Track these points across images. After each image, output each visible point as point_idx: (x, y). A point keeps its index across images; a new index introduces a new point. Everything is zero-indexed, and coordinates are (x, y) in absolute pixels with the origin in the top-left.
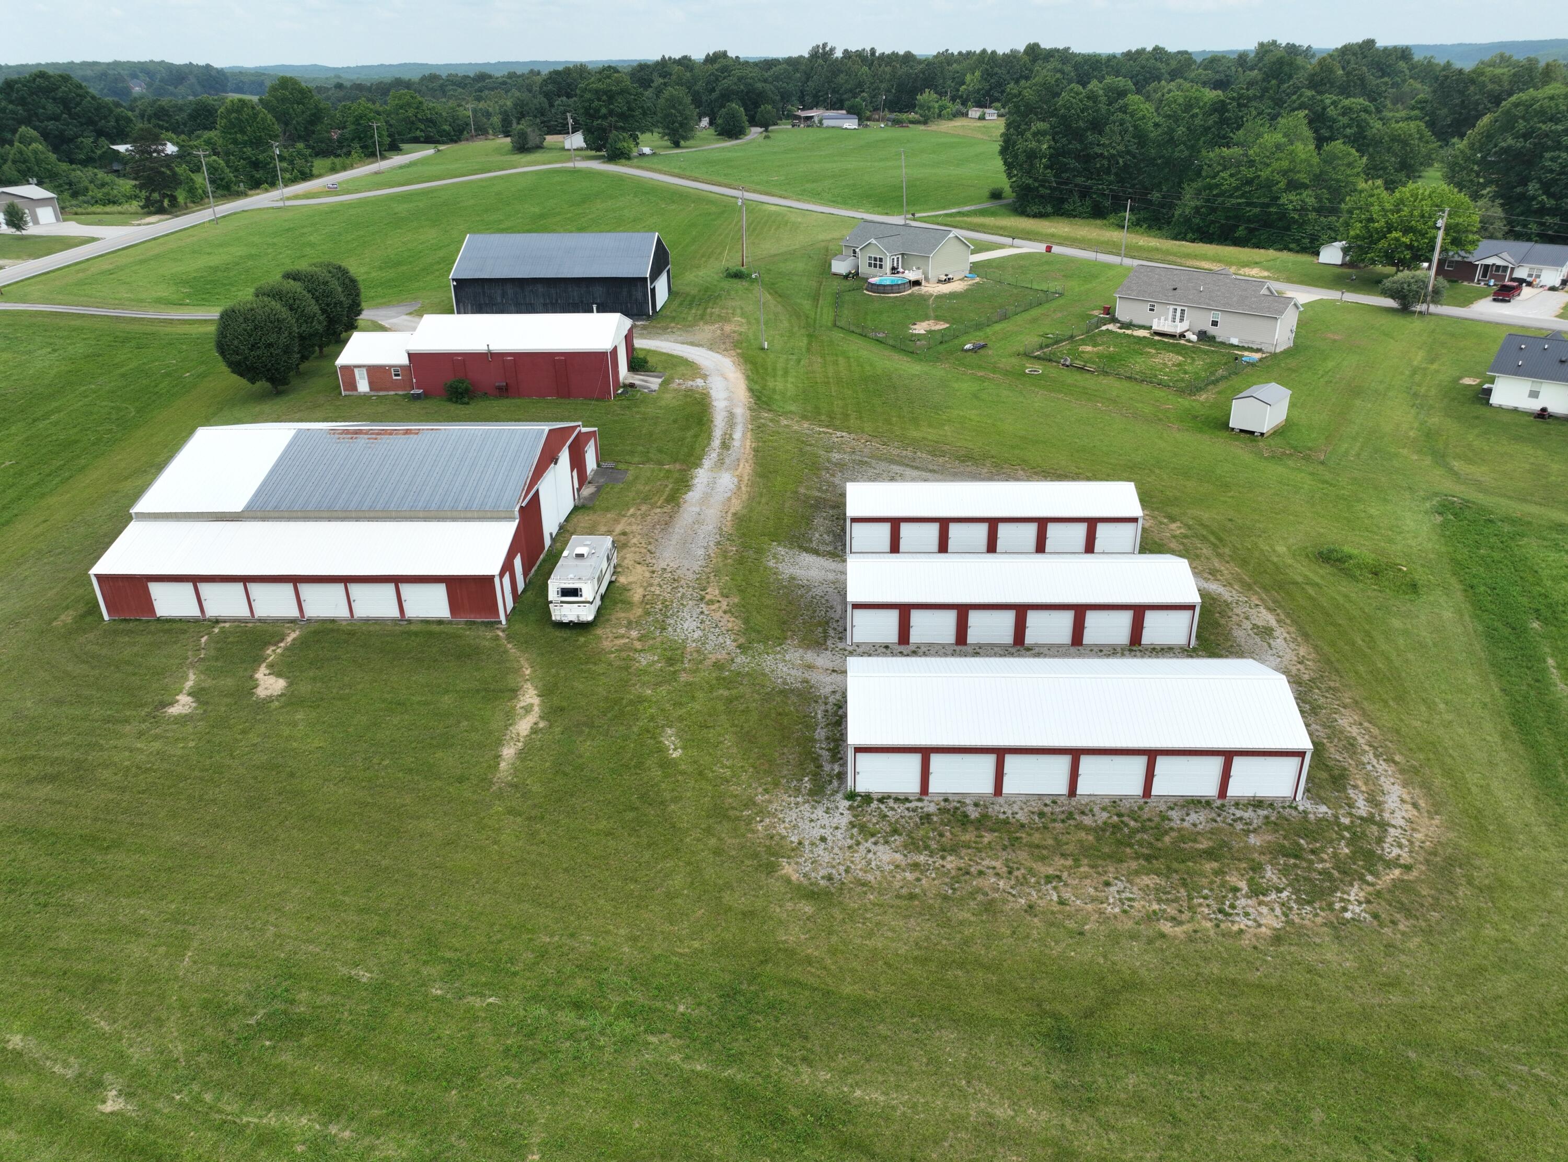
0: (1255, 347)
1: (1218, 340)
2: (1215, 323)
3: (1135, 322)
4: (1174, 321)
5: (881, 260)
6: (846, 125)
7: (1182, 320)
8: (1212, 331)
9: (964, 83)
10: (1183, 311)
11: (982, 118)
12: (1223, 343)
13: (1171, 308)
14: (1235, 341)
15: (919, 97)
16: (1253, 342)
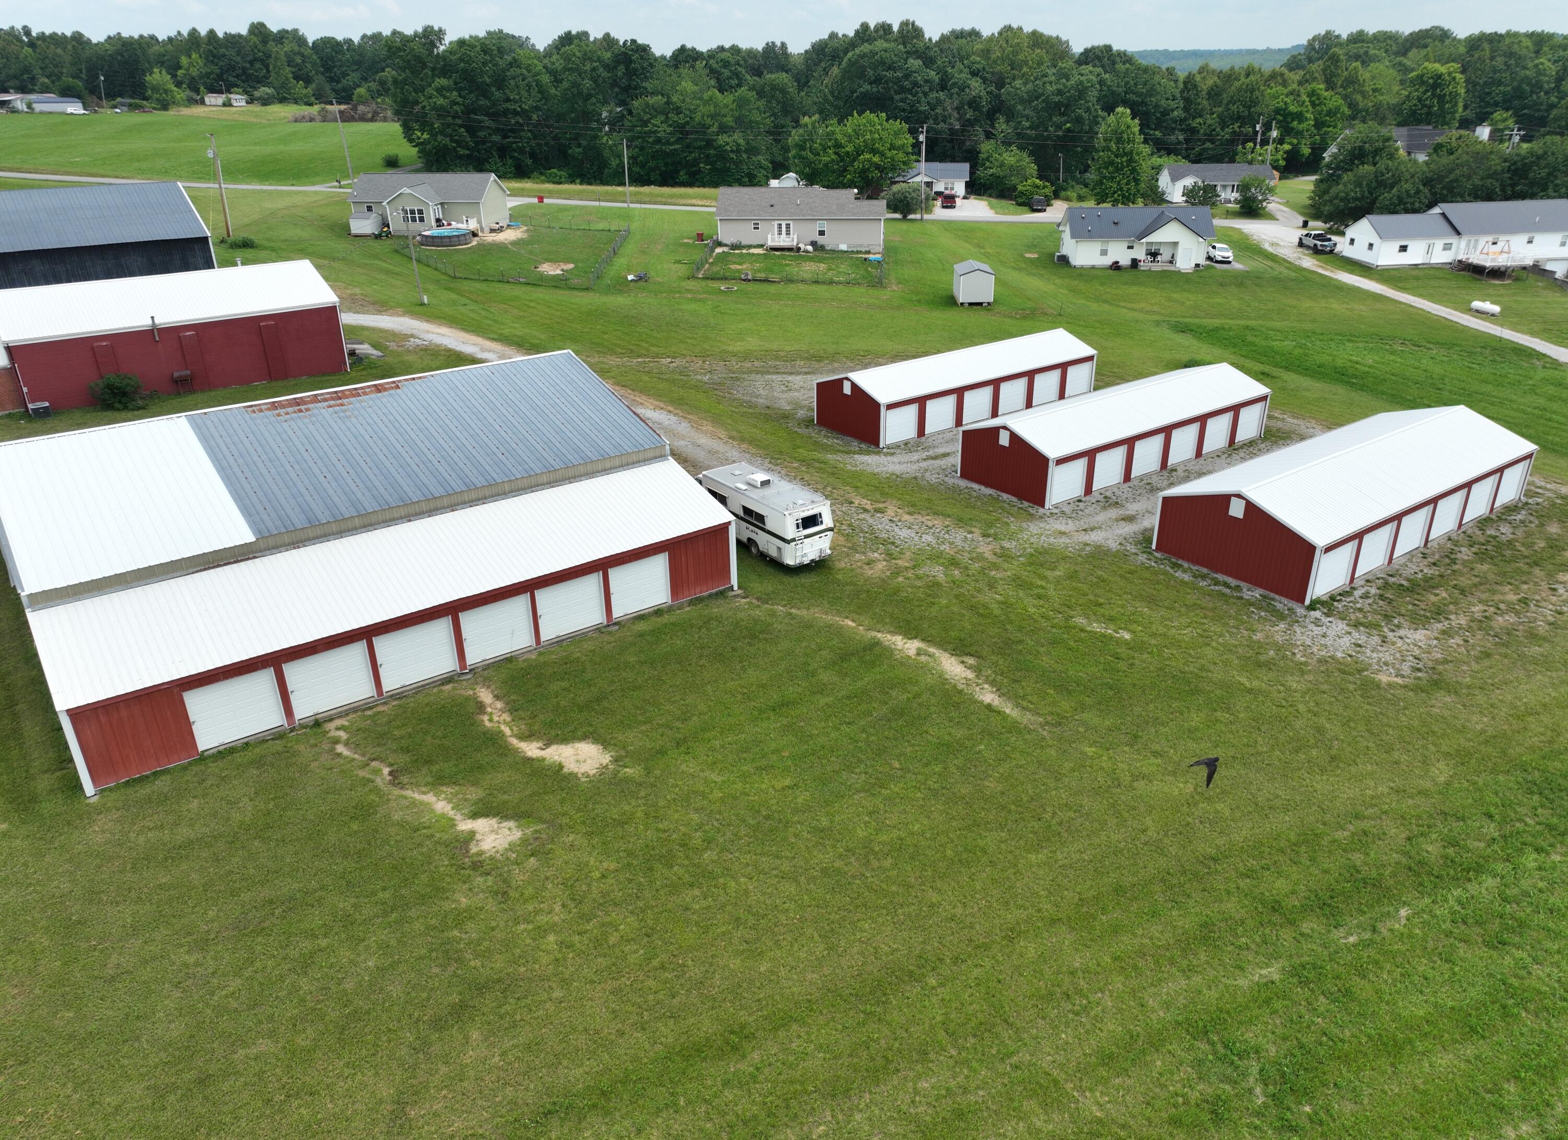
0: (863, 250)
1: (828, 248)
2: (822, 233)
3: (744, 243)
4: (780, 234)
5: (420, 212)
6: (70, 110)
7: (788, 233)
8: (821, 240)
9: (180, 68)
10: (788, 226)
11: (227, 104)
12: (833, 251)
13: (776, 223)
14: (843, 247)
15: (148, 78)
16: (861, 246)
